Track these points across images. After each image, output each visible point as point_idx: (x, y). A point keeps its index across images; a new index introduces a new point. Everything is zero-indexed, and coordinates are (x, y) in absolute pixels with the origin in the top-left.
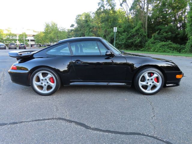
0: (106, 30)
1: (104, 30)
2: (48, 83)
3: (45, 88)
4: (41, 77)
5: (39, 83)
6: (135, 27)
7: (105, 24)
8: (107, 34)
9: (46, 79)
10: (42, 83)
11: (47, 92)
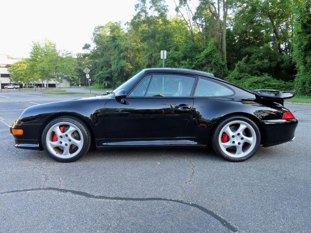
0: (151, 55)
7: (150, 44)
8: (153, 62)
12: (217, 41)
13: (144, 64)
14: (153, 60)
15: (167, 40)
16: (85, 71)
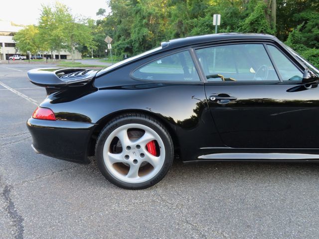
1: (177, 21)
2: (142, 155)
3: (135, 168)
4: (126, 141)
5: (118, 157)
6: (247, 15)
9: (138, 146)
10: (127, 157)
11: (138, 180)
12: (265, 4)
13: (171, 33)
14: (183, 28)
15: (201, 3)
16: (106, 40)
